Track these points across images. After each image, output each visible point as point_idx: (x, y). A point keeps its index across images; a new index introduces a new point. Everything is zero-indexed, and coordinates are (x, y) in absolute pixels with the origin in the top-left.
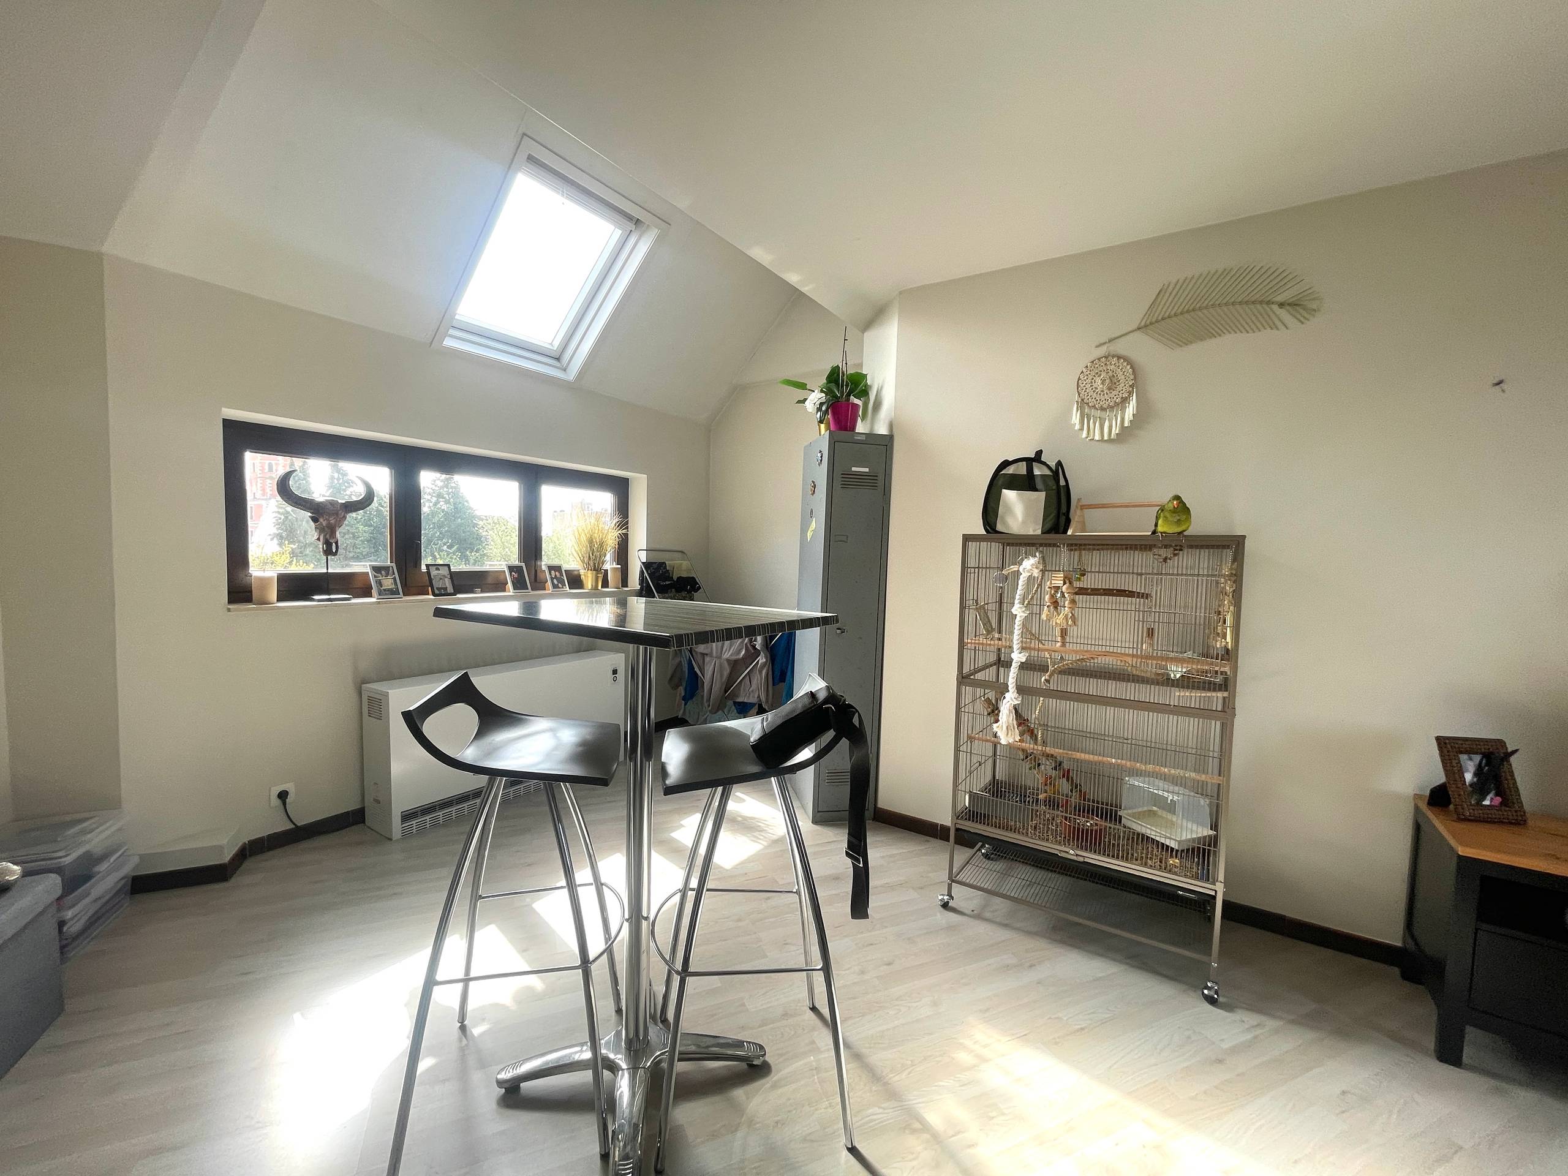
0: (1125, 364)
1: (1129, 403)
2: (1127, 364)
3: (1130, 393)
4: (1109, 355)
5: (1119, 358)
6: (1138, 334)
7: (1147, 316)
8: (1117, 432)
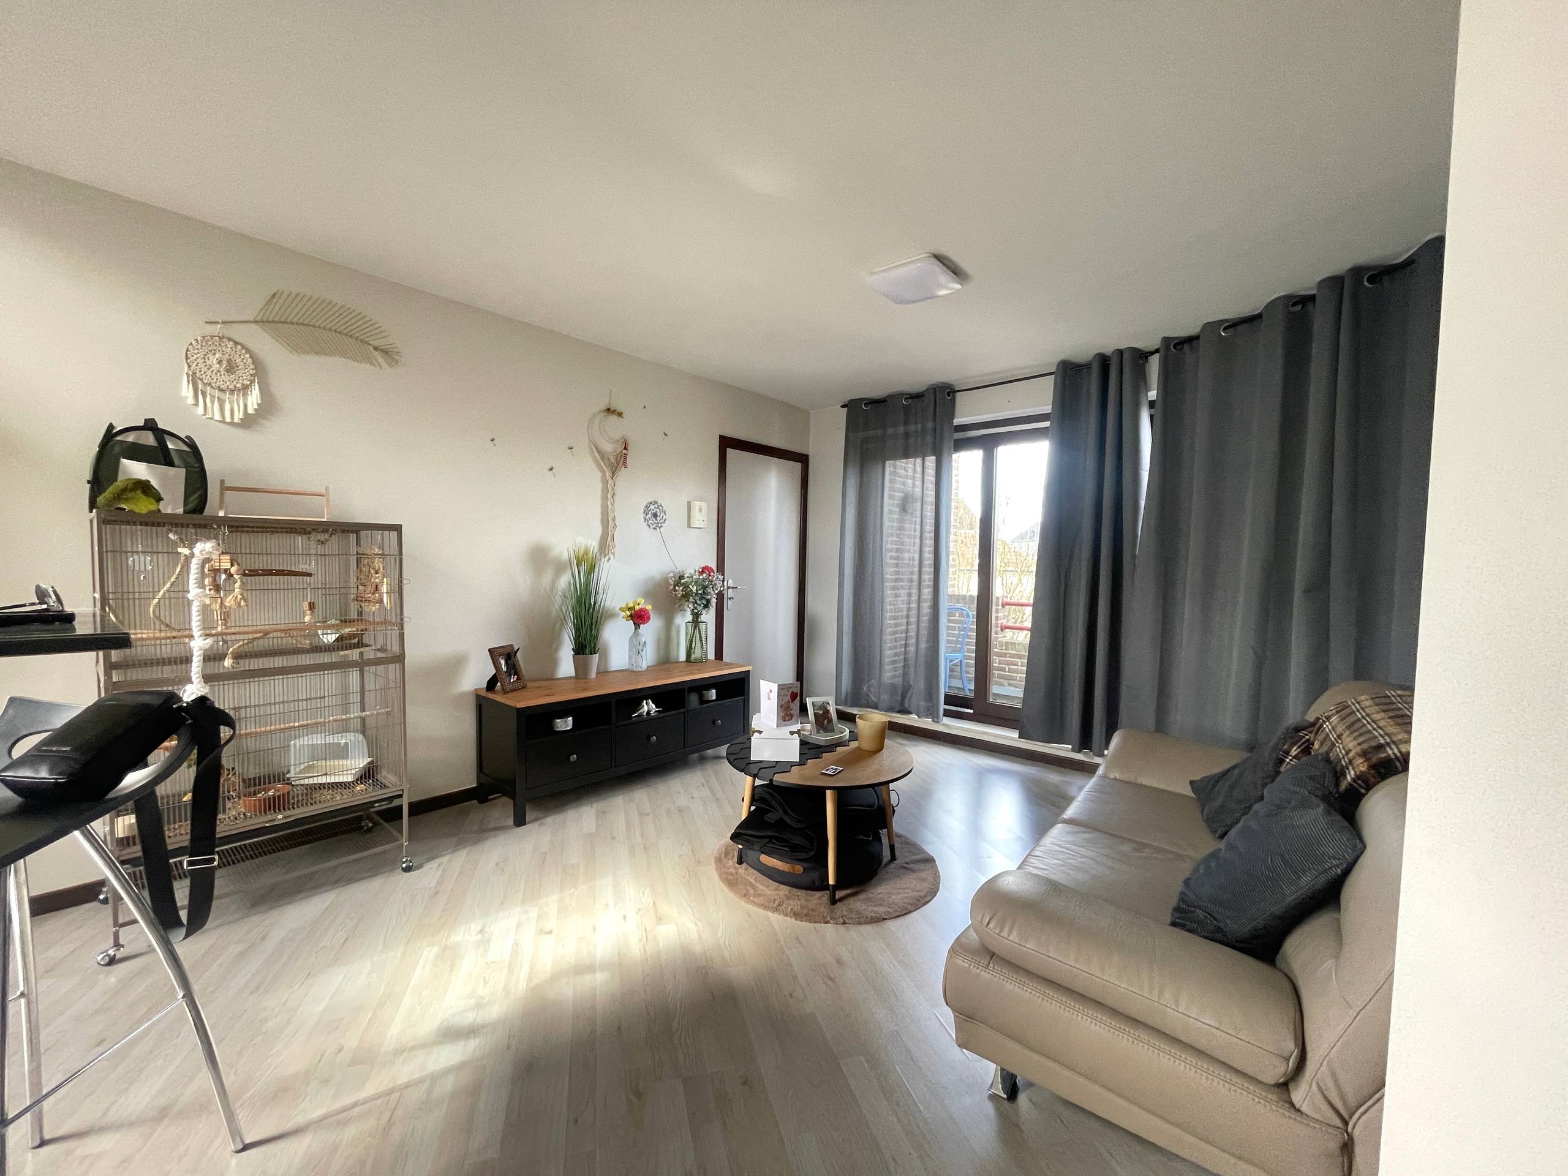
0: (244, 351)
1: (251, 391)
2: (246, 353)
3: (252, 382)
4: (223, 337)
5: (236, 343)
6: (254, 326)
7: (262, 312)
8: (241, 416)
